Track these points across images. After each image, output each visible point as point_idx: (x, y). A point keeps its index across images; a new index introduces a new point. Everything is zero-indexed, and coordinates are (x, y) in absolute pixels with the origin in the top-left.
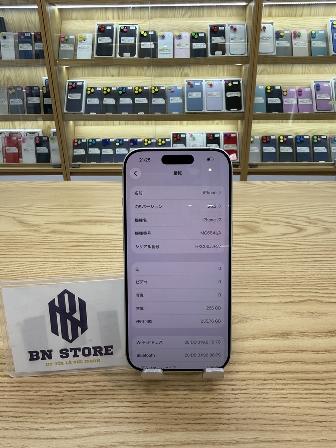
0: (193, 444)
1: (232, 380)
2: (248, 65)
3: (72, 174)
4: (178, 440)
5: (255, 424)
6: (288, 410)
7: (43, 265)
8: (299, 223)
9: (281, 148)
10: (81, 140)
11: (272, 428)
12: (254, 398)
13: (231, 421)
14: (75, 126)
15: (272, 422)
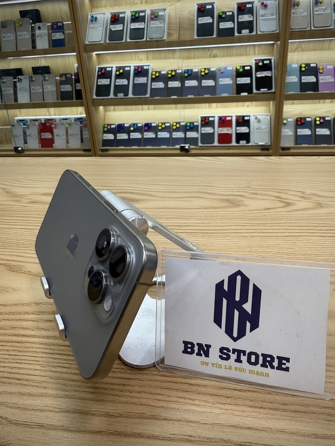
0: (73, 412)
2: (279, 42)
4: (59, 407)
5: (149, 398)
6: (192, 387)
8: (290, 197)
9: (317, 130)
10: (111, 125)
11: (165, 404)
13: (123, 393)
14: (106, 111)
15: (168, 399)
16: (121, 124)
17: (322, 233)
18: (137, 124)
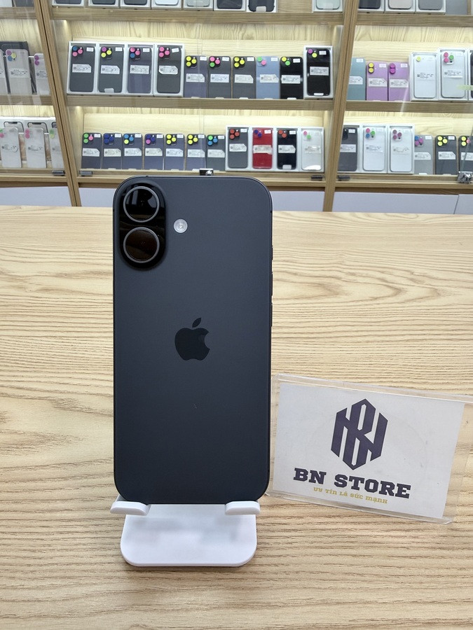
1: (285, 517)
2: (342, 26)
3: (81, 185)
4: (206, 603)
5: (310, 579)
6: (355, 559)
7: (29, 341)
8: (398, 280)
10: (93, 135)
11: (331, 584)
12: (312, 543)
13: (279, 576)
14: (84, 112)
15: (334, 577)
16: (110, 134)
17: (448, 334)
18: (134, 135)
